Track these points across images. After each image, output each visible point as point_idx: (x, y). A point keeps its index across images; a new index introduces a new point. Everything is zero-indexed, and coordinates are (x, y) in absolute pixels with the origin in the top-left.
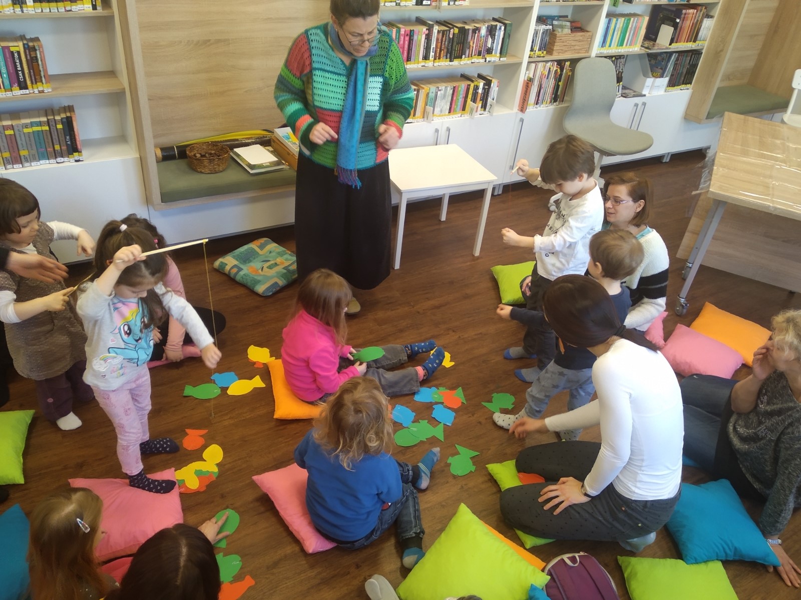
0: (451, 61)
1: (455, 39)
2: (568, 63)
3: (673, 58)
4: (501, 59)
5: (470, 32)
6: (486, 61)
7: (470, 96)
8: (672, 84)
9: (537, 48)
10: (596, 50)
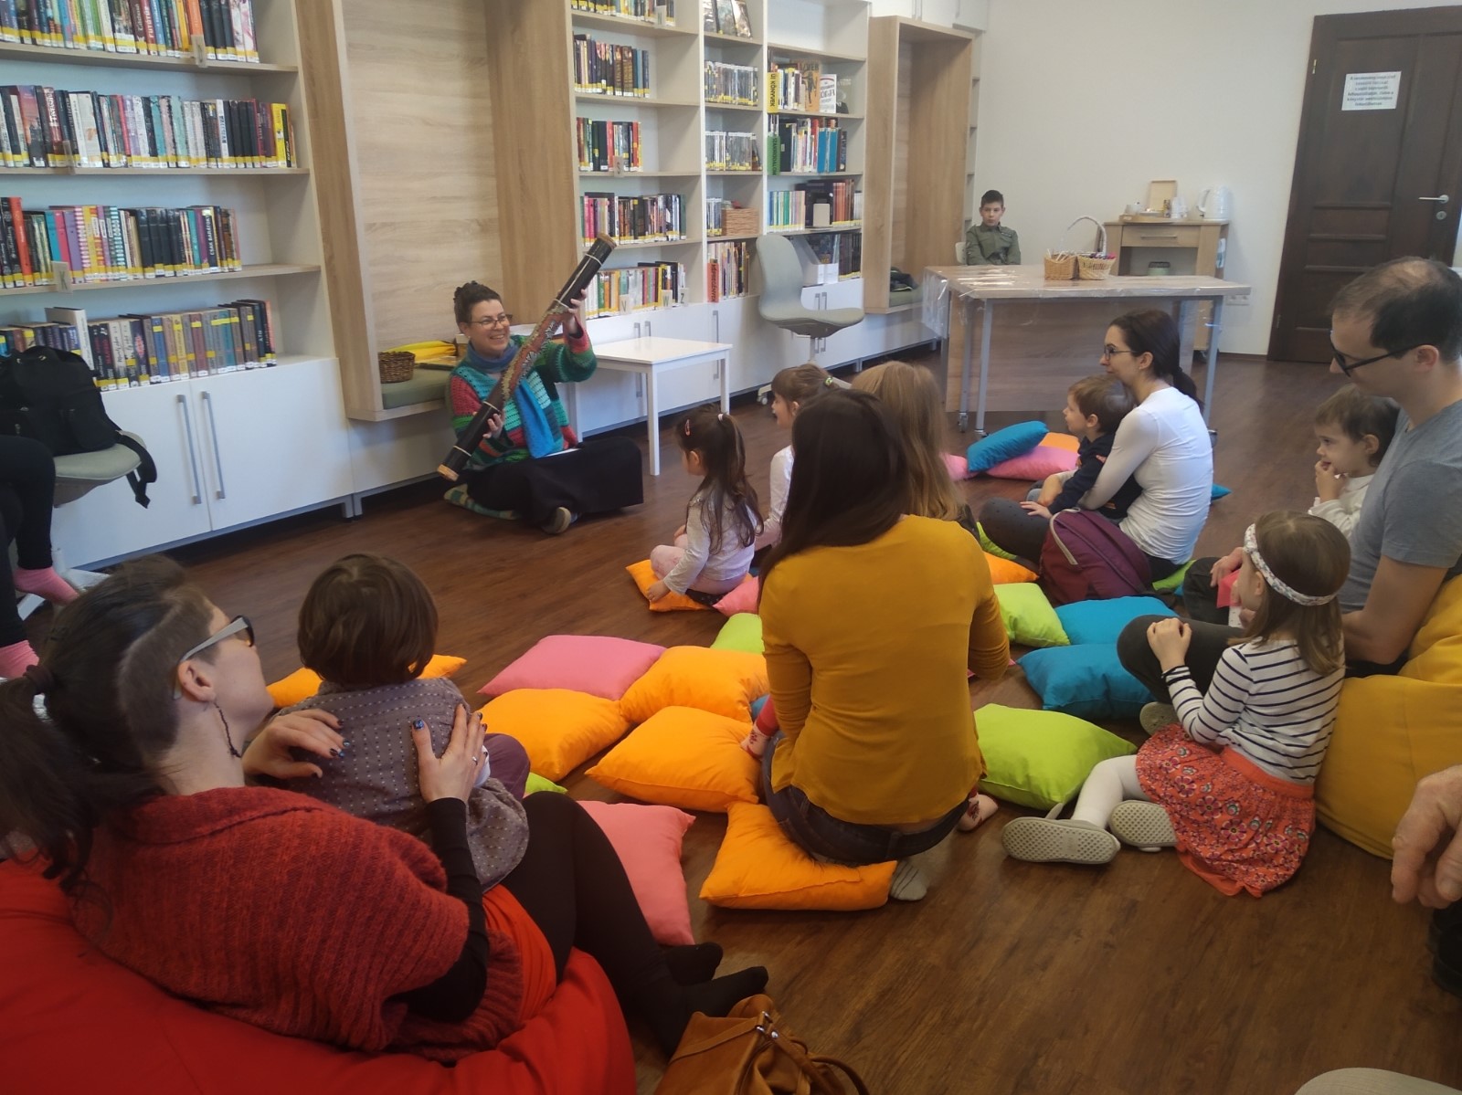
0: (636, 238)
1: (637, 212)
2: (744, 244)
3: (837, 238)
4: (683, 237)
5: (649, 203)
6: (668, 239)
7: (660, 283)
8: (844, 271)
9: (712, 225)
10: (766, 229)
